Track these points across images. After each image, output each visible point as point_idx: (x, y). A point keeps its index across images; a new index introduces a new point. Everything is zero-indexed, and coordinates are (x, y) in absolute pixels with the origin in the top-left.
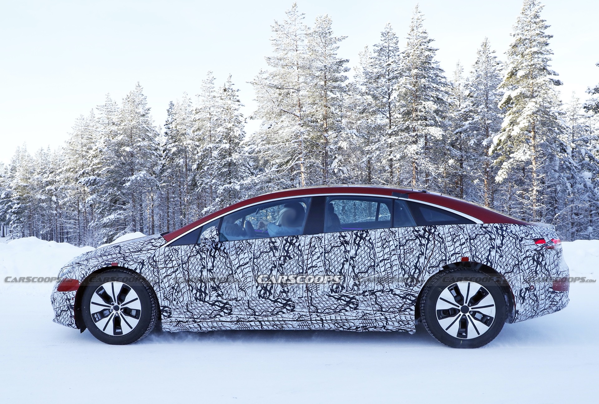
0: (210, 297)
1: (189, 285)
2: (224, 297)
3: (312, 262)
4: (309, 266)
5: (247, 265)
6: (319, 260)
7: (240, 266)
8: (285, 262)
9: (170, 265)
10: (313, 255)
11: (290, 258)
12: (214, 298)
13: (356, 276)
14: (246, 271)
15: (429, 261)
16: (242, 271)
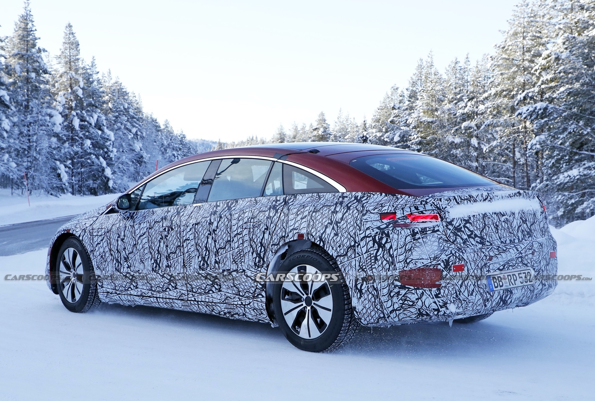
0: (124, 268)
1: (111, 255)
2: (132, 269)
3: (186, 235)
4: (184, 238)
5: (145, 236)
6: (191, 232)
7: (141, 236)
8: (168, 233)
9: (100, 234)
10: (187, 227)
11: (172, 229)
12: (126, 270)
13: (217, 251)
14: (144, 241)
15: (272, 238)
16: (142, 241)
